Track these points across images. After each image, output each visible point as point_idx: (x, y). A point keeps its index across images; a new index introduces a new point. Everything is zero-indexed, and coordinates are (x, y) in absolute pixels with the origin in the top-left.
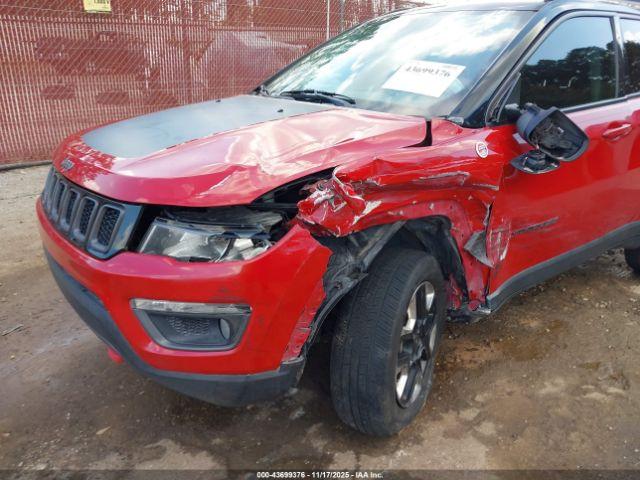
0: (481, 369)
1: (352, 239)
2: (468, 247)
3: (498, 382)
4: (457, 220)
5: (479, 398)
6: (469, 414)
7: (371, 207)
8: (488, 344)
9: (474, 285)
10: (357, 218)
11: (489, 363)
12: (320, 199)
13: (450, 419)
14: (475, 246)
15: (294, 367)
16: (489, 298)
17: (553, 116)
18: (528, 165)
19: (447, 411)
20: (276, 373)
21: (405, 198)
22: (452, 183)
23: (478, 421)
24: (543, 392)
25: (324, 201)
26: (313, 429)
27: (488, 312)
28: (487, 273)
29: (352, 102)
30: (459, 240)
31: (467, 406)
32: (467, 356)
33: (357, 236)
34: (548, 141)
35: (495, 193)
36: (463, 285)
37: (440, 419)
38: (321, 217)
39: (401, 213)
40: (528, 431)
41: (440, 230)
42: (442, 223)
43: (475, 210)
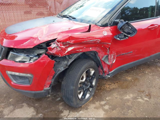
0: (111, 90)
2: (103, 59)
3: (114, 94)
4: (99, 52)
5: (107, 98)
6: (103, 103)
7: (70, 49)
8: (115, 84)
9: (106, 69)
10: (66, 52)
11: (113, 89)
12: (53, 47)
13: (97, 104)
14: (105, 59)
15: (48, 90)
16: (110, 73)
17: (127, 23)
18: (118, 37)
19: (97, 101)
20: (43, 91)
21: (82, 46)
22: (95, 42)
23: (104, 105)
24: (125, 98)
25: (55, 47)
26: (61, 103)
27: (109, 76)
28: (109, 66)
30: (101, 57)
31: (103, 100)
32: (108, 86)
33: (68, 56)
34: (126, 31)
35: (110, 45)
36: (102, 69)
37: (95, 103)
38: (54, 52)
39: (81, 50)
40: (117, 109)
41: (95, 54)
43: (104, 49)
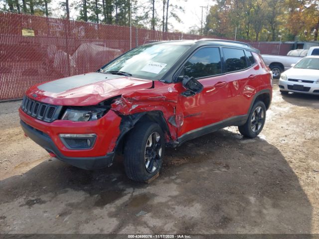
0: (180, 166)
1: (130, 117)
2: (170, 121)
3: (185, 169)
4: (165, 112)
5: (177, 173)
6: (173, 177)
7: (134, 107)
8: (184, 159)
9: (173, 134)
10: (131, 110)
11: (183, 164)
12: (118, 103)
13: (167, 179)
14: (172, 121)
16: (179, 138)
17: (192, 79)
18: (185, 94)
19: (166, 177)
20: (105, 157)
21: (147, 104)
22: (161, 100)
23: (176, 179)
24: (200, 171)
25: (119, 104)
27: (178, 143)
28: (177, 130)
29: (131, 75)
30: (167, 119)
31: (173, 175)
33: (132, 117)
34: (192, 87)
35: (176, 103)
36: (169, 134)
37: (164, 179)
38: (118, 109)
39: (146, 109)
40: (192, 181)
41: (160, 116)
42: (160, 113)
43: (171, 108)
